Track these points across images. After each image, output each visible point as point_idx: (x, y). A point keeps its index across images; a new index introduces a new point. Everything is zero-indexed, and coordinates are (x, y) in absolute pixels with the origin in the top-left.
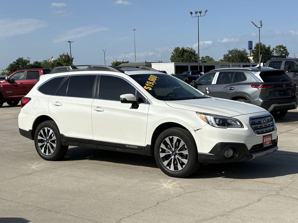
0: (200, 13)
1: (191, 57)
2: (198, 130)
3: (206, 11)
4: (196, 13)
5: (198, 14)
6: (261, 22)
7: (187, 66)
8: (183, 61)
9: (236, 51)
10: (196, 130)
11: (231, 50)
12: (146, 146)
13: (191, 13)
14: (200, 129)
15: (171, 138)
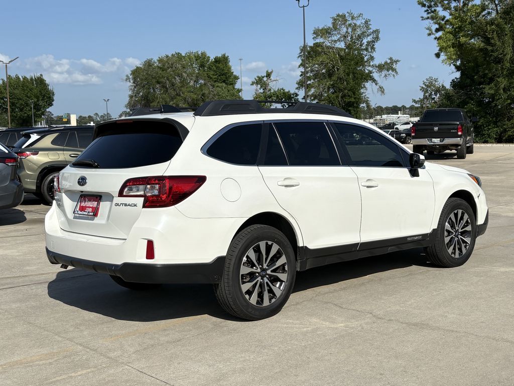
12: (431, 231)
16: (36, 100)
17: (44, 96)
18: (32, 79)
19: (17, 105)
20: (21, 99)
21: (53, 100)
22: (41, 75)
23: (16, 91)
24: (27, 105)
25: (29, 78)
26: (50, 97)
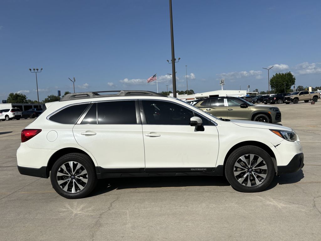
0: (37, 70)
1: (23, 100)
2: (277, 145)
3: (42, 69)
4: (34, 70)
5: (36, 71)
6: (74, 78)
7: (32, 106)
8: (17, 102)
9: (53, 96)
10: (276, 146)
11: (49, 96)
12: (216, 166)
13: (30, 70)
14: (279, 144)
15: (248, 156)
16: (287, 82)
17: (291, 81)
18: (286, 74)
19: (279, 85)
20: (280, 83)
21: (295, 82)
22: (290, 72)
23: (279, 80)
24: (283, 85)
25: (284, 74)
26: (293, 81)
